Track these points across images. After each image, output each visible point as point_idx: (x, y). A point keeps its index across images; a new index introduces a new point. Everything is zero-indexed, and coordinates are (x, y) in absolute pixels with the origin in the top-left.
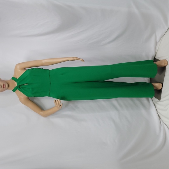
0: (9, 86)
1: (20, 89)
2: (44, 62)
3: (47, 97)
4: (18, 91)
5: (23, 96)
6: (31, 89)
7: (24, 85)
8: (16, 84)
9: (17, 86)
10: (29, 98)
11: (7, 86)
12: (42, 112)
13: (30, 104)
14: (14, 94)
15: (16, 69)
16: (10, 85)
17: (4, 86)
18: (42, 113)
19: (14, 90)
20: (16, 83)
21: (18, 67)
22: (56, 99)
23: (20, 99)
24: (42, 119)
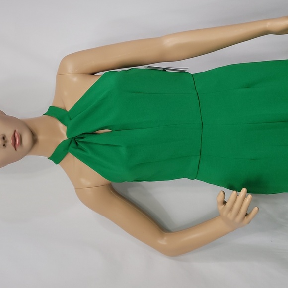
0: (35, 140)
1: (78, 151)
2: (169, 42)
3: (185, 180)
4: (71, 160)
5: (91, 177)
6: (123, 151)
7: (93, 133)
8: (62, 132)
9: (66, 138)
10: (116, 185)
11: (26, 139)
12: (165, 238)
13: (119, 208)
14: (57, 171)
15: (61, 73)
16: (41, 137)
17: (17, 142)
18: (163, 242)
19: (57, 158)
20: (62, 129)
21: (70, 68)
22: (227, 191)
23: (80, 190)
24: (163, 263)
